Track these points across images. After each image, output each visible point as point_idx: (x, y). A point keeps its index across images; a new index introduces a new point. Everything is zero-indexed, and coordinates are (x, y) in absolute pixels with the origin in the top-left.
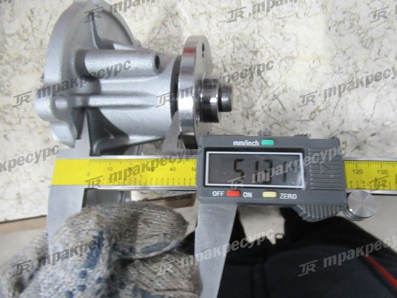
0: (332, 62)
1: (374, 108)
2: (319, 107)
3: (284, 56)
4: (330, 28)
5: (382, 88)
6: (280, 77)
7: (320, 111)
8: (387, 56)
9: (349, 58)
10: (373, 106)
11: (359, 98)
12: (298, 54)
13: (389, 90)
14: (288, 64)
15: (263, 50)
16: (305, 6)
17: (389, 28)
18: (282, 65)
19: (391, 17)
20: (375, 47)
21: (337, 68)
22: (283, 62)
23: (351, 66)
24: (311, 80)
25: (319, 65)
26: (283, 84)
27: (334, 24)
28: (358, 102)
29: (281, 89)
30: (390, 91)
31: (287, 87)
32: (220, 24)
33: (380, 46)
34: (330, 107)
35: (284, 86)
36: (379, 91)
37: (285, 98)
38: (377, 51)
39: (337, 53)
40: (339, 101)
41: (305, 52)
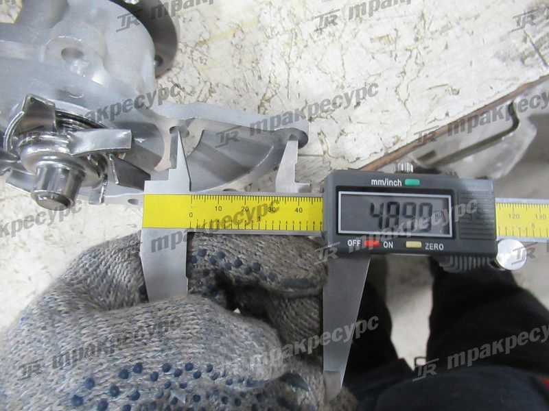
0: (259, 25)
1: (343, 64)
2: (265, 95)
3: (194, 44)
5: (343, 31)
6: (198, 75)
7: (268, 101)
9: (280, 9)
10: (341, 63)
11: (315, 59)
12: (210, 33)
13: (355, 29)
14: (201, 52)
18: (195, 58)
21: (269, 31)
22: (195, 53)
23: (286, 19)
24: (240, 61)
25: (242, 38)
26: (205, 82)
28: (317, 66)
29: (206, 90)
31: (213, 85)
34: (281, 89)
35: (208, 84)
37: (216, 101)
39: (261, 9)
40: (289, 75)
41: (218, 27)
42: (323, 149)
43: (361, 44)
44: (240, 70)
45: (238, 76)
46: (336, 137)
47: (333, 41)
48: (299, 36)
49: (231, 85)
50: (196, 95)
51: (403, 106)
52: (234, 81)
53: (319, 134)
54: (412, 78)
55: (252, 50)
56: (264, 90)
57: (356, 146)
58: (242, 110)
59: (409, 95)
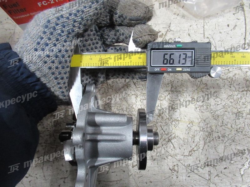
0: (199, 125)
1: (224, 152)
2: (193, 148)
3: (174, 119)
4: (196, 108)
5: (227, 141)
7: (194, 151)
8: (227, 125)
9: (208, 124)
10: (223, 151)
11: (215, 146)
12: (181, 119)
14: (176, 123)
15: (163, 115)
16: (183, 97)
17: (226, 111)
18: (173, 124)
19: (226, 106)
20: (220, 119)
21: (202, 129)
22: (173, 122)
23: (209, 128)
24: (188, 133)
25: (191, 126)
26: (173, 133)
27: (198, 106)
28: (215, 148)
29: (173, 136)
30: (231, 144)
31: (176, 136)
32: (141, 100)
33: (222, 119)
34: (200, 149)
36: (225, 143)
37: (175, 142)
38: (221, 122)
39: (201, 121)
40: (204, 146)
41: (184, 119)
42: (209, 178)
43: (232, 149)
44: (187, 136)
45: (186, 137)
46: (215, 176)
47: (222, 143)
48: (212, 135)
49: (182, 139)
50: (168, 136)
51: (241, 176)
52: (184, 138)
53: (209, 172)
54: (246, 168)
55: (194, 131)
56: (194, 147)
57: (221, 182)
58: (183, 149)
59: (244, 173)
